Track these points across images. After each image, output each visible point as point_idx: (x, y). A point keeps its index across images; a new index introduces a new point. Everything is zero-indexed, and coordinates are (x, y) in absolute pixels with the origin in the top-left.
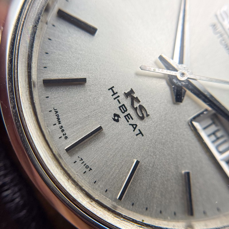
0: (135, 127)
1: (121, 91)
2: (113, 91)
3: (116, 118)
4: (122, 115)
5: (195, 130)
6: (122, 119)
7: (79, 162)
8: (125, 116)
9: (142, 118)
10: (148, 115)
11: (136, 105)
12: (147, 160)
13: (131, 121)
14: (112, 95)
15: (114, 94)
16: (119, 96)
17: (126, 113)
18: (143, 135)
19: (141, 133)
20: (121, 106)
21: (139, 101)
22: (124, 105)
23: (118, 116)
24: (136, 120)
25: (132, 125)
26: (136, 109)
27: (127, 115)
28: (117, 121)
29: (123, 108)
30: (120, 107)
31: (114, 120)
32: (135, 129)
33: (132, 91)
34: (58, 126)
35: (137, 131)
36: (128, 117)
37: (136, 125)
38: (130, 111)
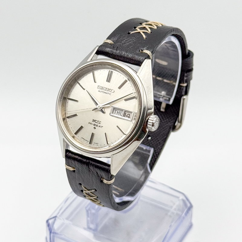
0: (100, 126)
1: (91, 121)
3: (95, 128)
4: (95, 126)
6: (96, 127)
7: (95, 144)
9: (100, 123)
10: (100, 122)
11: (96, 122)
13: (98, 126)
18: (103, 127)
21: (96, 120)
24: (99, 125)
26: (97, 123)
29: (94, 125)
34: (85, 140)
35: (101, 127)
36: (97, 126)
38: (96, 124)
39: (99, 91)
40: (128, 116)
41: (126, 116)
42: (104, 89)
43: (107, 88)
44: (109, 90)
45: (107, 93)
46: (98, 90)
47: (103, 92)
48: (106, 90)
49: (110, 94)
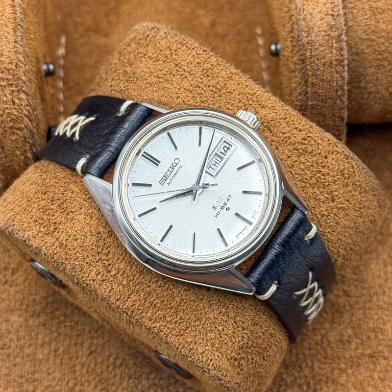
0: (228, 200)
1: (215, 212)
3: (228, 209)
4: (226, 207)
5: (217, 174)
7: (254, 217)
13: (227, 202)
17: (224, 206)
24: (225, 200)
28: (229, 208)
29: (222, 208)
34: (243, 232)
35: (230, 198)
36: (225, 204)
38: (222, 204)
39: (168, 184)
40: (226, 149)
42: (167, 175)
43: (168, 170)
44: (173, 167)
46: (166, 184)
47: (173, 177)
48: (172, 172)
49: (180, 167)
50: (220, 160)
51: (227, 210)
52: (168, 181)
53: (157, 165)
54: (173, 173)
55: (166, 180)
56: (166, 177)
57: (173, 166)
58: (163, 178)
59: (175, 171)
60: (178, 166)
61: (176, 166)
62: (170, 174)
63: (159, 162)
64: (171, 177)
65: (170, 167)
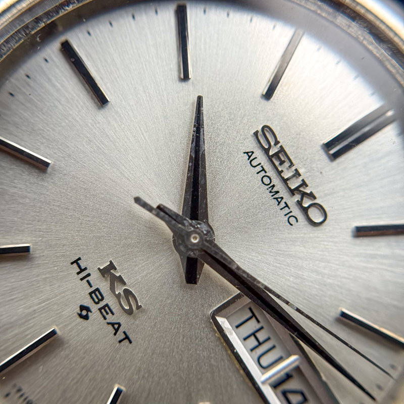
0: (116, 327)
1: (94, 265)
2: (79, 266)
3: (84, 313)
4: (94, 308)
6: (95, 314)
8: (100, 310)
12: (137, 385)
13: (110, 318)
14: (78, 273)
15: (82, 270)
16: (89, 275)
17: (102, 304)
18: (130, 342)
19: (127, 338)
20: (94, 292)
21: (124, 283)
22: (97, 290)
23: (88, 309)
24: (118, 316)
25: (113, 324)
26: (118, 296)
27: (104, 308)
28: (86, 318)
29: (97, 295)
30: (90, 294)
31: (81, 316)
32: (117, 330)
33: (111, 266)
35: (120, 335)
36: (105, 310)
37: (119, 325)
38: (109, 300)
39: (249, 154)
41: (285, 394)
42: (282, 163)
43: (297, 174)
44: (300, 191)
45: (279, 200)
46: (251, 145)
47: (266, 180)
48: (285, 181)
49: (289, 216)
50: (265, 361)
51: (82, 308)
52: (260, 157)
53: (328, 146)
54: (279, 186)
55: (266, 151)
56: (276, 155)
57: (304, 195)
58: (277, 143)
59: (284, 193)
60: (296, 212)
61: (299, 203)
62: (280, 173)
63: (336, 156)
64: (271, 172)
65: (304, 184)
